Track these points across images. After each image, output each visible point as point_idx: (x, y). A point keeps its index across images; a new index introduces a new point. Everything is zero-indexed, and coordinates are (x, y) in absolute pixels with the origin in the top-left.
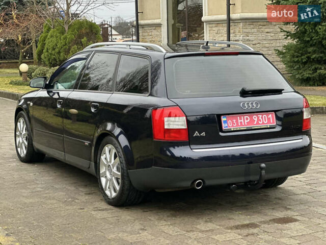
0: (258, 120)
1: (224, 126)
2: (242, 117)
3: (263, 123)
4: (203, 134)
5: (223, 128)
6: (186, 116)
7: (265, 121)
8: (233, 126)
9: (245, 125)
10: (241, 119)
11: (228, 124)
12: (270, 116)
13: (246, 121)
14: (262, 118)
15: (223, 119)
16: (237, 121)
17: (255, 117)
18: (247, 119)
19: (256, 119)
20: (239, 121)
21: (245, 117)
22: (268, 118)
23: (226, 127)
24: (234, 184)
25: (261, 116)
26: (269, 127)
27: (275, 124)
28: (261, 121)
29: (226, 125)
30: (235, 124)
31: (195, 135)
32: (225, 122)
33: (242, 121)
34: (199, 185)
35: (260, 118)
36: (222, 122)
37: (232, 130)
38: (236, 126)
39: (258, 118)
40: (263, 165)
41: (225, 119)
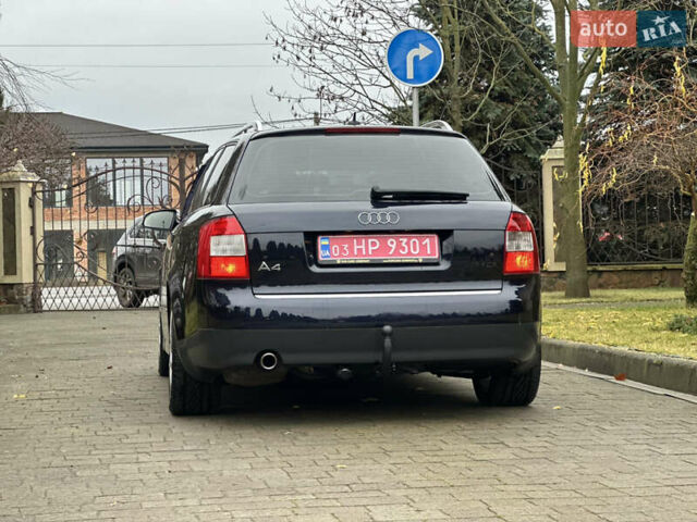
0: (399, 246)
1: (322, 255)
2: (363, 241)
3: (409, 253)
4: (277, 267)
5: (320, 258)
6: (246, 234)
7: (415, 250)
8: (340, 256)
9: (367, 254)
10: (359, 243)
11: (330, 252)
12: (427, 241)
13: (370, 248)
14: (408, 243)
15: (322, 242)
16: (351, 248)
17: (392, 242)
18: (374, 244)
19: (394, 246)
20: (356, 247)
21: (370, 241)
22: (420, 244)
23: (328, 257)
24: (346, 366)
25: (405, 240)
26: (421, 261)
27: (437, 257)
28: (404, 249)
29: (328, 253)
30: (345, 252)
31: (261, 268)
33: (363, 247)
34: (269, 361)
35: (403, 245)
36: (320, 247)
37: (339, 262)
38: (349, 256)
39: (399, 243)
40: (387, 328)
41: (325, 242)
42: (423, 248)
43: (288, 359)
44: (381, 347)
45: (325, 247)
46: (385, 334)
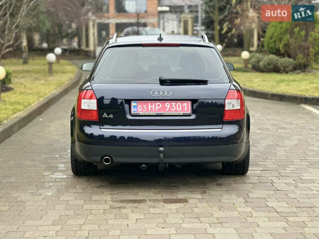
3: (176, 110)
4: (111, 116)
5: (132, 112)
6: (97, 99)
7: (179, 108)
8: (142, 111)
9: (155, 111)
10: (152, 105)
11: (138, 109)
12: (185, 104)
13: (157, 107)
15: (133, 104)
16: (147, 107)
17: (168, 105)
18: (159, 105)
20: (150, 107)
21: (157, 104)
23: (136, 111)
24: (144, 164)
26: (181, 114)
27: (190, 112)
29: (136, 110)
30: (144, 109)
31: (104, 116)
32: (135, 107)
33: (153, 107)
34: (107, 161)
35: (173, 106)
36: (132, 106)
37: (141, 114)
38: (146, 111)
40: (161, 149)
41: (135, 104)
42: (183, 107)
43: (116, 160)
46: (161, 152)
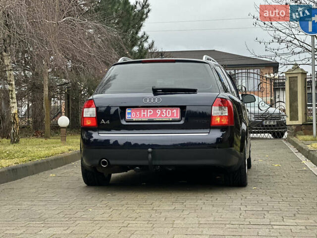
1: (128, 117)
2: (146, 111)
3: (166, 116)
5: (127, 118)
6: (96, 108)
7: (169, 114)
8: (135, 117)
9: (147, 117)
10: (144, 112)
11: (131, 115)
12: (175, 111)
13: (149, 114)
14: (166, 112)
15: (128, 111)
16: (140, 114)
17: (159, 111)
18: (150, 112)
19: (159, 113)
20: (142, 113)
21: (149, 110)
22: (171, 112)
24: (137, 166)
25: (165, 110)
26: (171, 120)
27: (179, 118)
28: (164, 114)
29: (130, 116)
30: (138, 115)
33: (146, 113)
35: (164, 112)
36: (127, 113)
37: (134, 120)
38: (139, 117)
39: (162, 112)
40: (150, 150)
41: (129, 111)
42: (173, 114)
43: (112, 162)
44: (147, 158)
45: (129, 113)
46: (149, 153)
